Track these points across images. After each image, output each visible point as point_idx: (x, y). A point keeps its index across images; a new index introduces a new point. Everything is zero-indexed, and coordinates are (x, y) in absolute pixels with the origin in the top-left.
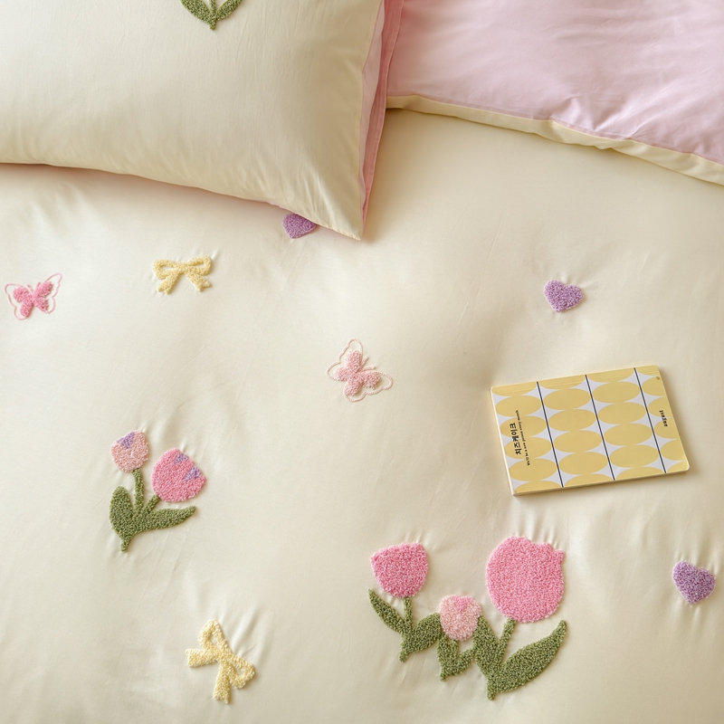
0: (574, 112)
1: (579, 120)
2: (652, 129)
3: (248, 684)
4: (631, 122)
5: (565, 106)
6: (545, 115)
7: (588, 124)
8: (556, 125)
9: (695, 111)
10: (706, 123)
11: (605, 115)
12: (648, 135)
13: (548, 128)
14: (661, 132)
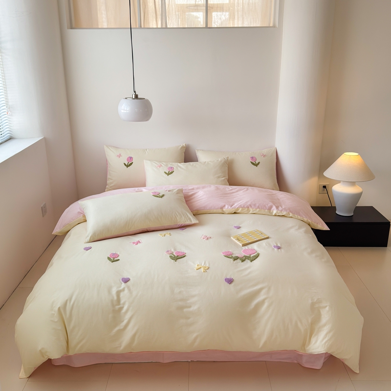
0: (227, 206)
1: (228, 207)
2: (241, 206)
3: (208, 269)
4: (237, 205)
5: (225, 206)
6: (222, 208)
7: (230, 207)
8: (224, 210)
9: (247, 202)
10: (249, 203)
11: (232, 206)
12: (240, 206)
13: (223, 211)
14: (242, 206)
